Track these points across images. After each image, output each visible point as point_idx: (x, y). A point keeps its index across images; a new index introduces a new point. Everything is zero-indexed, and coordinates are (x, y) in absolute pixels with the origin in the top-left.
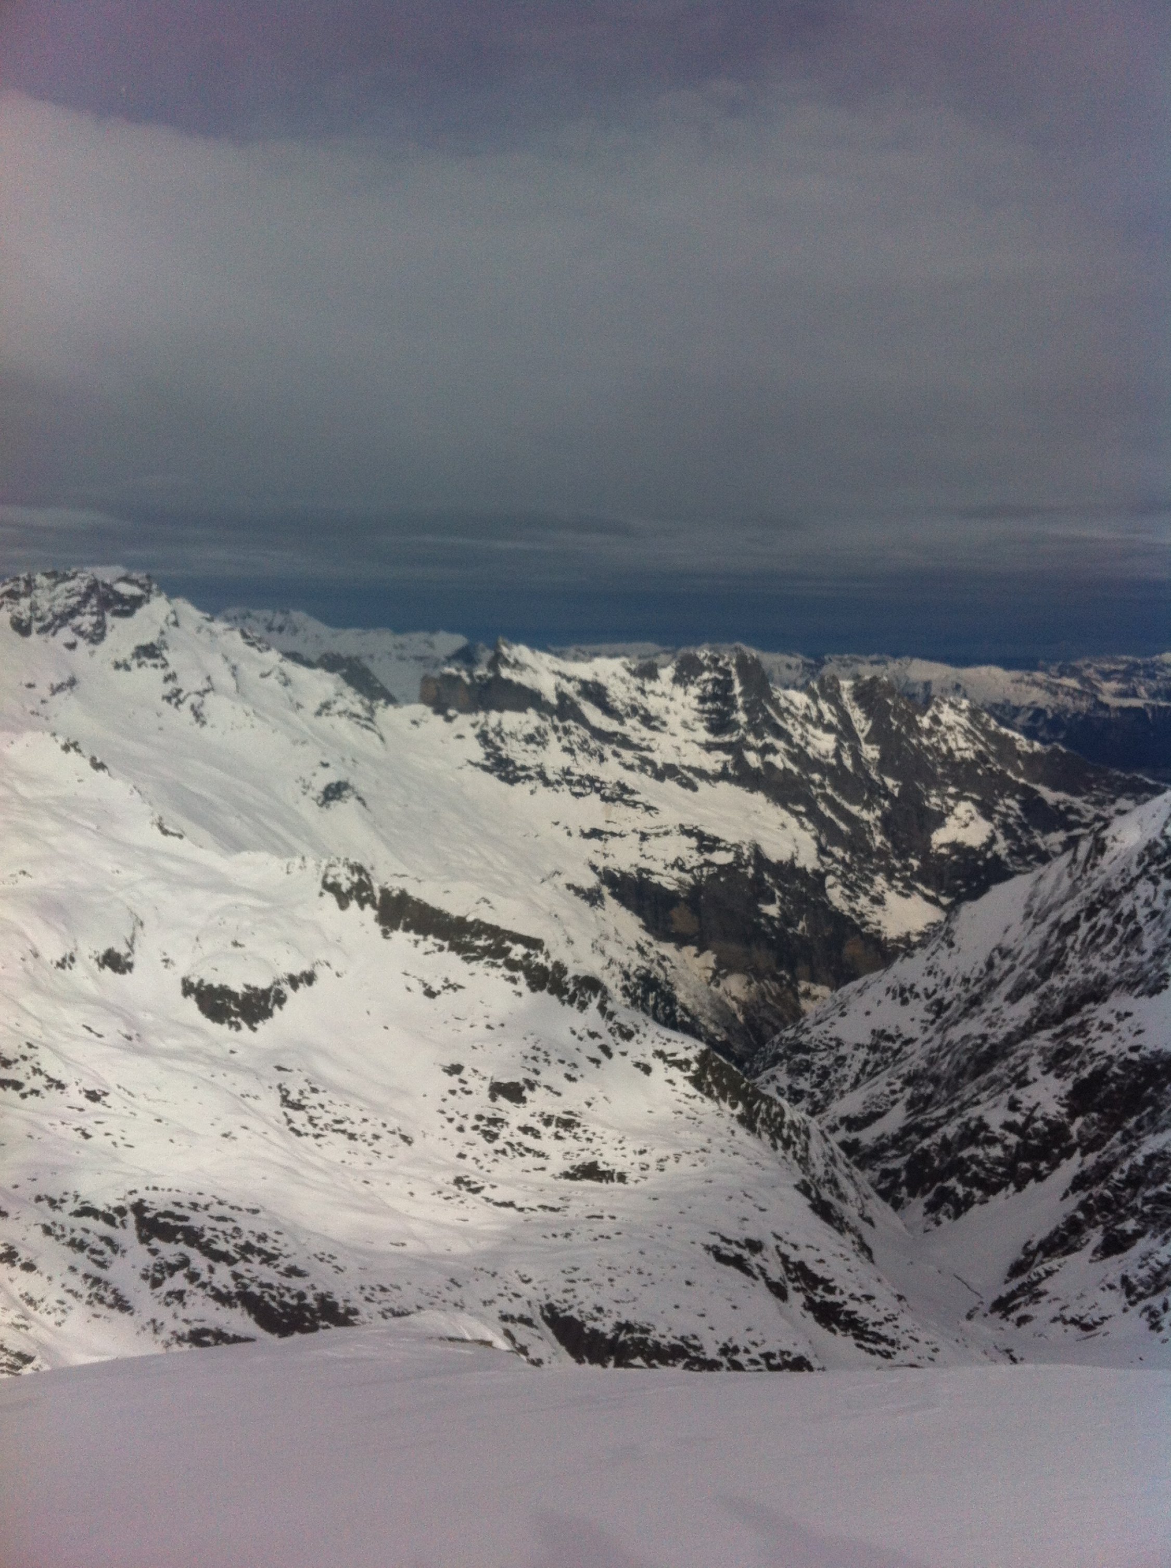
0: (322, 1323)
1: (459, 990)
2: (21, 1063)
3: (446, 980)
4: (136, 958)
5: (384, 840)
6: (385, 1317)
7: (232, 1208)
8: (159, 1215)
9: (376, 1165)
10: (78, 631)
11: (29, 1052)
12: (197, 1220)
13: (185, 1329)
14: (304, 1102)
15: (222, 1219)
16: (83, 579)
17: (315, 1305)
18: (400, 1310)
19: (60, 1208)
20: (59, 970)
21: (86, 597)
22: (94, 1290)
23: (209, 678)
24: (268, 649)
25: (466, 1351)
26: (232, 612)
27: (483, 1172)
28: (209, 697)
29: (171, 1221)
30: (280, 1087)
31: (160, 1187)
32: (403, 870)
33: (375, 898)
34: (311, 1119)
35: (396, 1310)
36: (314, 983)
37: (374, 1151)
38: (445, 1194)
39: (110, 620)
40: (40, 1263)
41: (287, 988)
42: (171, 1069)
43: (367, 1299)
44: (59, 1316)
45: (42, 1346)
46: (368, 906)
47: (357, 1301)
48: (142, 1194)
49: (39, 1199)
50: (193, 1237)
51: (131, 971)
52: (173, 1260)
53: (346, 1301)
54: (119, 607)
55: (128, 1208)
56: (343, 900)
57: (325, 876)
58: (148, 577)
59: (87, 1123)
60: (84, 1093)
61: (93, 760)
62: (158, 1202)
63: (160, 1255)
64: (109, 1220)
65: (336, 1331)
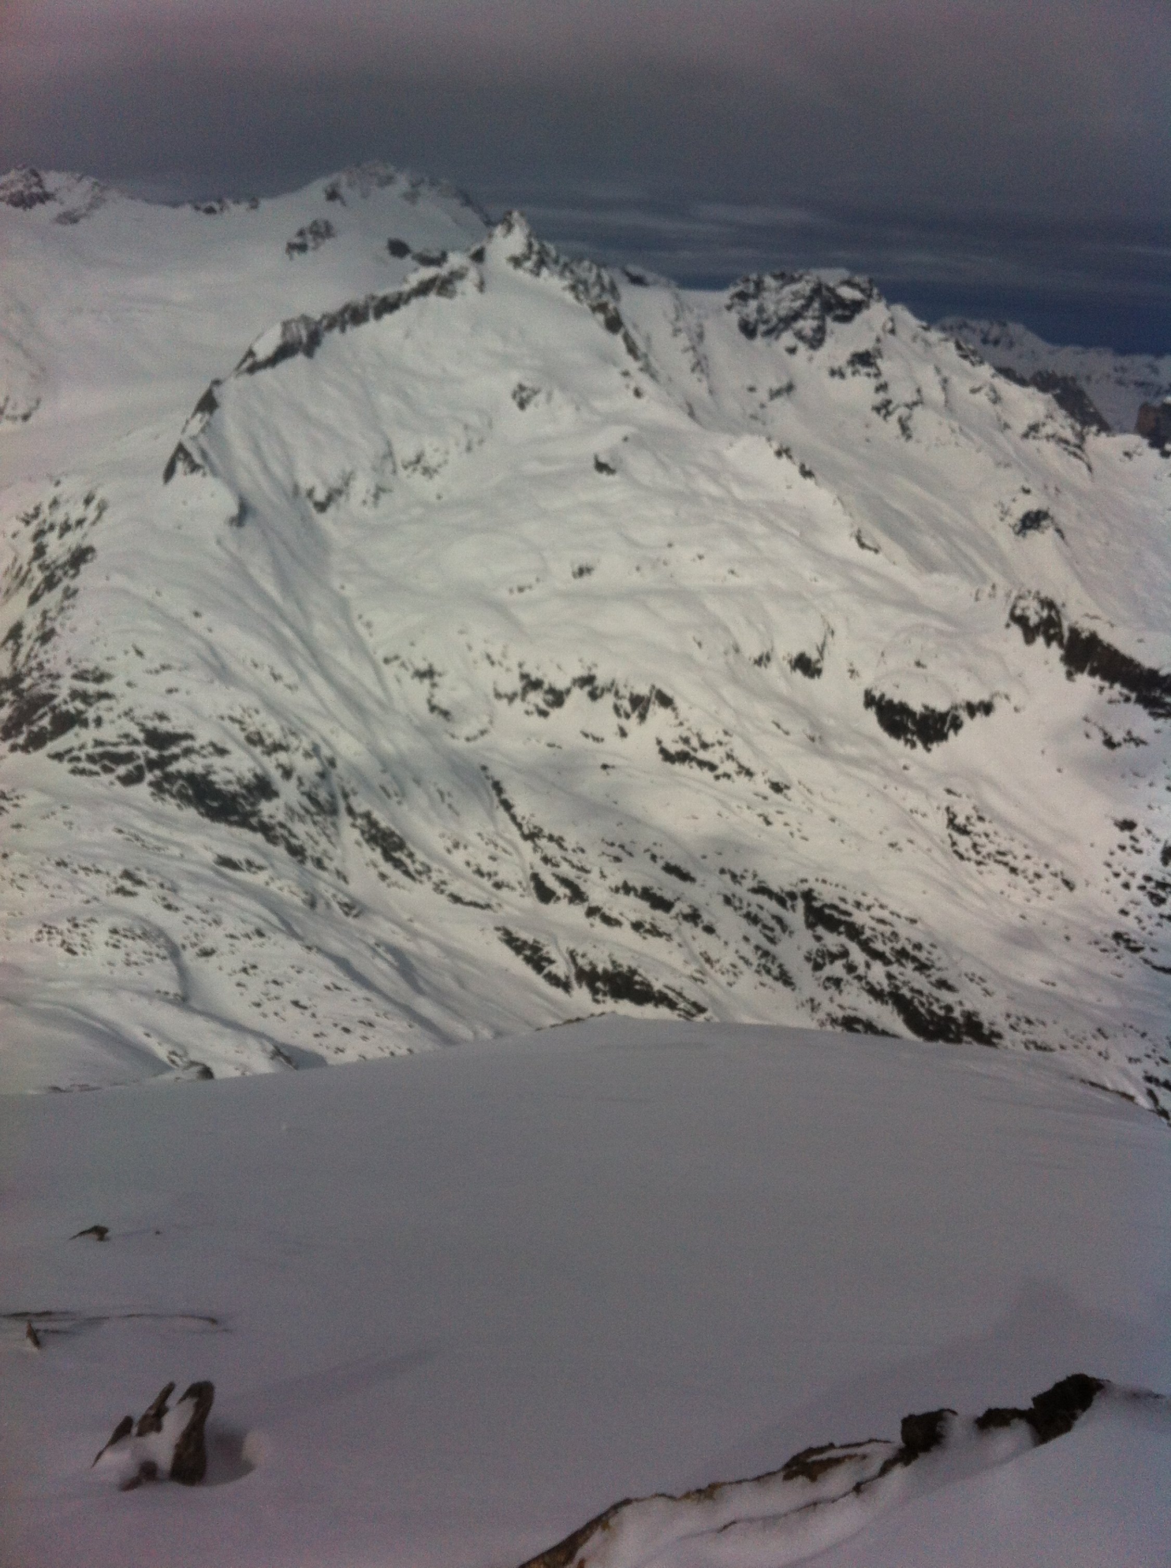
0: (965, 1038)
1: (1141, 746)
2: (717, 747)
3: (1129, 733)
4: (825, 665)
5: (1079, 576)
6: (1027, 1047)
7: (892, 913)
8: (825, 906)
9: (1034, 902)
10: (800, 336)
11: (725, 739)
12: (860, 918)
13: (840, 1014)
14: (969, 828)
15: (882, 921)
16: (807, 282)
17: (961, 1020)
18: (1044, 1045)
19: (740, 883)
20: (756, 667)
21: (810, 300)
22: (763, 961)
23: (919, 391)
24: (981, 362)
25: (1106, 1099)
26: (949, 321)
27: (1145, 933)
28: (918, 410)
29: (836, 915)
30: (948, 809)
31: (829, 881)
32: (1095, 611)
33: (1062, 637)
34: (975, 846)
35: (1039, 1043)
36: (992, 714)
37: (1034, 889)
38: (1103, 946)
39: (830, 324)
40: (719, 927)
41: (964, 715)
42: (849, 775)
43: (1012, 1027)
44: (732, 979)
45: (714, 1000)
46: (1054, 645)
47: (1002, 1026)
48: (812, 884)
49: (722, 871)
50: (854, 932)
51: (819, 677)
52: (834, 949)
53: (992, 1024)
54: (839, 312)
55: (799, 895)
56: (1029, 634)
57: (1014, 607)
58: (871, 281)
59: (771, 812)
60: (768, 784)
61: (802, 467)
62: (826, 895)
63: (823, 942)
64: (782, 902)
65: (976, 1047)
